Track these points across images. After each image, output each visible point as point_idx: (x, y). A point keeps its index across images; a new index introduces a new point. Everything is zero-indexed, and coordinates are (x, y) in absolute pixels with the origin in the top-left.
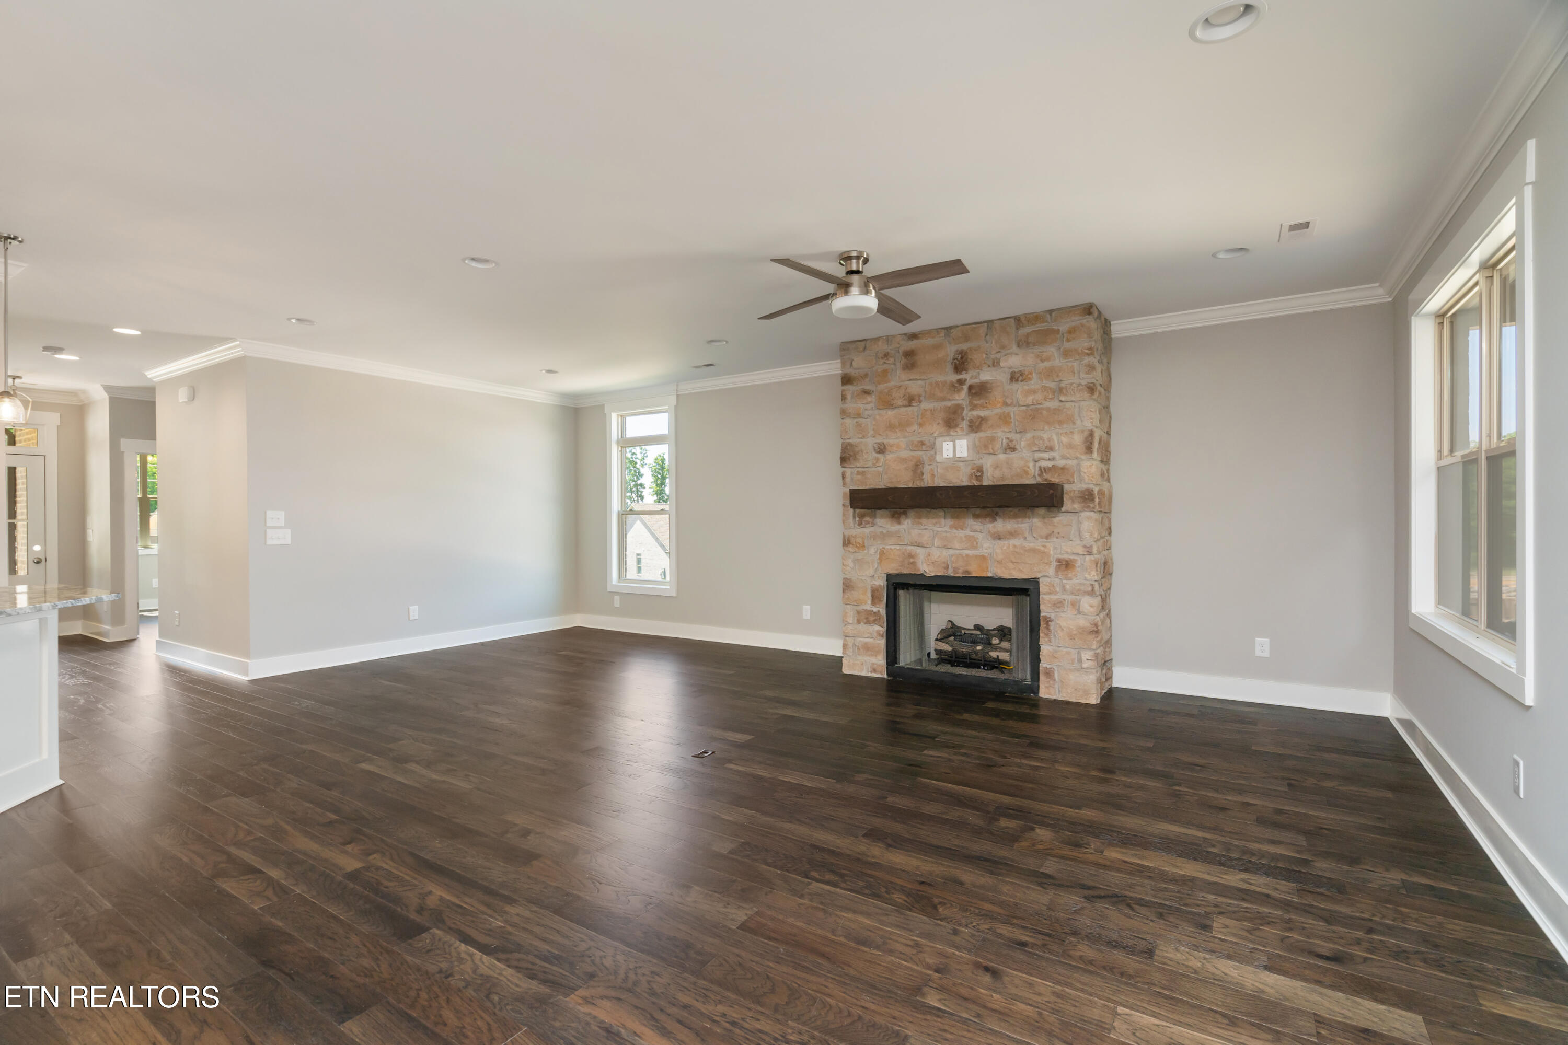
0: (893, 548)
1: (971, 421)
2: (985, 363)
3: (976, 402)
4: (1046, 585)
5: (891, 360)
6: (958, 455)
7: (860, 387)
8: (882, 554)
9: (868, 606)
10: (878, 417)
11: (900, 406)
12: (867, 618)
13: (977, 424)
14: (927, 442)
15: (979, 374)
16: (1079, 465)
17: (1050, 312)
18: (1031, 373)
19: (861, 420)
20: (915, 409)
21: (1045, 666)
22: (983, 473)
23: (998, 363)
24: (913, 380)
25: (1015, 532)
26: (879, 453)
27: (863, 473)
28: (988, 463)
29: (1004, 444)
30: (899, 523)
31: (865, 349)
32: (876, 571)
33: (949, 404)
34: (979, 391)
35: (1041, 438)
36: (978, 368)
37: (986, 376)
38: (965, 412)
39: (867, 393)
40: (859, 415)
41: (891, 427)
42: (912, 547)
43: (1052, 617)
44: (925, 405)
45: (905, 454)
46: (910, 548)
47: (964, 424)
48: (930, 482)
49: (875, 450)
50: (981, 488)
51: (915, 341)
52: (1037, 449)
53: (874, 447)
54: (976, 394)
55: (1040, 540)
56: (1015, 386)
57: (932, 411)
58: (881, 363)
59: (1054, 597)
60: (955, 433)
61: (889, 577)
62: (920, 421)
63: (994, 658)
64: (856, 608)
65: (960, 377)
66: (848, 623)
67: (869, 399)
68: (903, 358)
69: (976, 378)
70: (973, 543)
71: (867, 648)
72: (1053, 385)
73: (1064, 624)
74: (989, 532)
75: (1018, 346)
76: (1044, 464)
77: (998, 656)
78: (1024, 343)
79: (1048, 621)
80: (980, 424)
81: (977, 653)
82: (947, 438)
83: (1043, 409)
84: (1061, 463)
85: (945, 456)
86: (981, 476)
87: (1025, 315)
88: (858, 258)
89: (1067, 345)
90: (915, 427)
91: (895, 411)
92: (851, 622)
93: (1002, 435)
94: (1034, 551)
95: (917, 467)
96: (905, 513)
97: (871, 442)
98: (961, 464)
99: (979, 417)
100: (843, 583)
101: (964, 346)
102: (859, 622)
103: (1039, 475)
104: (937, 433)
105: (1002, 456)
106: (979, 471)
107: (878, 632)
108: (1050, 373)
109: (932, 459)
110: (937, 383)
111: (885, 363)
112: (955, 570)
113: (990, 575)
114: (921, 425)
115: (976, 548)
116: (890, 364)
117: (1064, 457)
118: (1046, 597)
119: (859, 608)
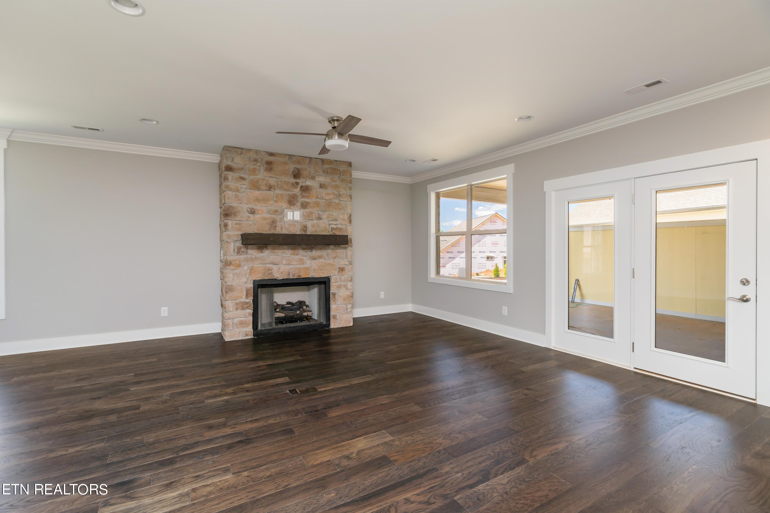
0: (257, 265)
1: (302, 203)
2: (308, 177)
3: (304, 194)
4: (334, 279)
5: (259, 164)
6: (295, 219)
7: (238, 175)
8: (252, 270)
9: (244, 299)
10: (249, 193)
11: (264, 190)
12: (243, 306)
13: (305, 205)
14: (279, 211)
15: (306, 181)
16: (346, 228)
17: (336, 161)
18: (328, 186)
19: (238, 194)
20: (272, 193)
21: (333, 314)
22: (307, 228)
23: (315, 178)
24: (272, 177)
25: (321, 256)
26: (251, 213)
27: (240, 224)
28: (309, 224)
29: (317, 216)
30: (262, 252)
31: (241, 153)
32: (248, 278)
33: (291, 193)
34: (305, 189)
35: (333, 215)
36: (305, 178)
37: (309, 183)
38: (298, 198)
39: (243, 179)
40: (238, 191)
41: (257, 200)
42: (270, 265)
43: (336, 292)
44: (278, 192)
45: (267, 216)
46: (268, 265)
47: (299, 204)
48: (280, 231)
49: (248, 212)
50: (306, 235)
51: (272, 157)
52: (331, 220)
53: (247, 210)
54: (304, 191)
55: (331, 259)
56: (321, 190)
57: (282, 195)
58: (253, 164)
59: (337, 284)
60: (293, 208)
61: (254, 281)
62: (275, 199)
63: (305, 316)
64: (234, 301)
65: (296, 181)
66: (230, 311)
67: (244, 182)
68: (265, 164)
69: (304, 183)
70: (301, 261)
71: (242, 324)
72: (336, 193)
73: (341, 294)
74: (310, 256)
75: (323, 172)
76: (333, 226)
77: (308, 314)
78: (326, 172)
79: (334, 294)
80: (306, 205)
81: (297, 315)
82: (290, 210)
83: (333, 202)
84: (339, 226)
85: (288, 219)
86: (306, 230)
87: (326, 159)
89: (343, 177)
90: (272, 202)
91: (260, 192)
92: (231, 310)
93: (316, 211)
94: (329, 264)
95: (273, 223)
96: (266, 247)
97: (245, 207)
98: (296, 223)
99: (306, 202)
101: (299, 166)
102: (237, 309)
103: (331, 231)
104: (285, 206)
105: (315, 221)
106: (305, 228)
107: (249, 313)
108: (336, 187)
109: (282, 220)
110: (285, 181)
111: (254, 164)
112: (293, 276)
113: (310, 276)
114: (276, 201)
115: (303, 264)
116: (258, 166)
117: (341, 224)
118: (334, 284)
119: (237, 301)
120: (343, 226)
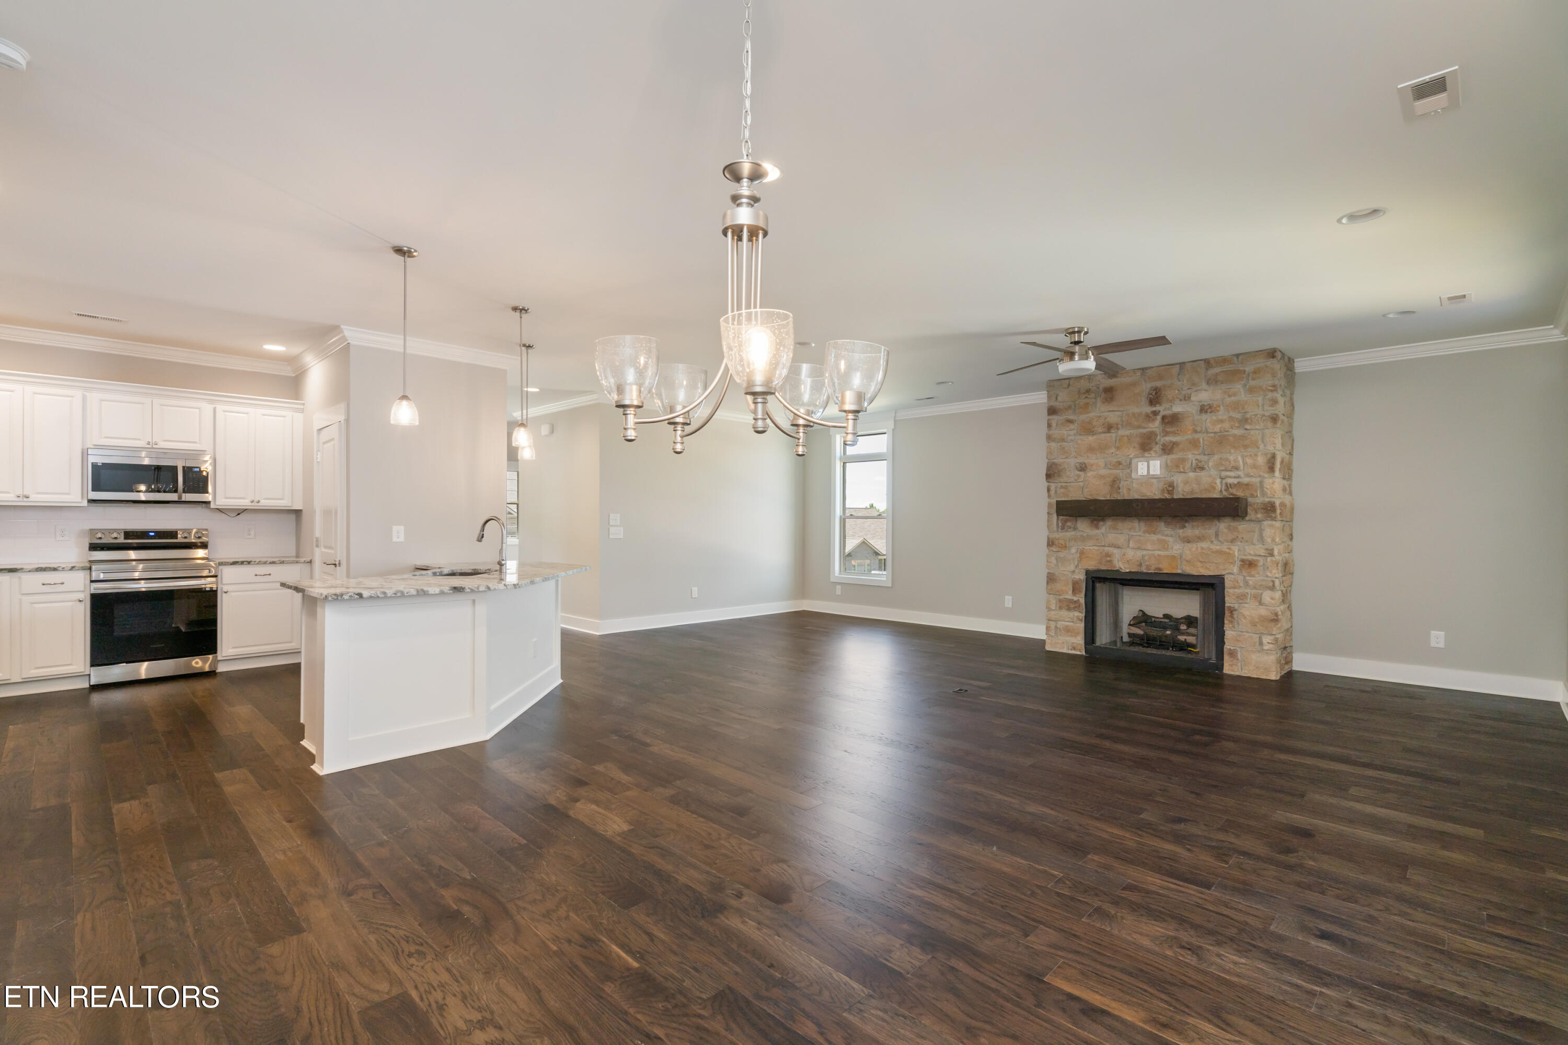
0: (1090, 547)
1: (1164, 445)
2: (1178, 398)
3: (1168, 430)
4: (1230, 581)
5: (1093, 395)
6: (1152, 473)
7: (1065, 417)
8: (1082, 553)
9: (1069, 596)
10: (1079, 441)
11: (1100, 433)
12: (1069, 605)
13: (1169, 448)
14: (1123, 462)
15: (1171, 406)
16: (1261, 482)
17: (1237, 356)
18: (1219, 406)
19: (1064, 444)
20: (1114, 435)
21: (1228, 647)
22: (1174, 488)
23: (1189, 398)
24: (1112, 411)
25: (1203, 536)
26: (1080, 471)
27: (1066, 487)
28: (1178, 479)
29: (1194, 464)
30: (1097, 527)
31: (1069, 386)
32: (1077, 566)
33: (1144, 431)
34: (1172, 420)
35: (1227, 460)
36: (1171, 401)
37: (1178, 408)
38: (1159, 438)
39: (1070, 421)
40: (1063, 440)
41: (1091, 449)
42: (1109, 548)
43: (1236, 608)
44: (1122, 432)
45: (1103, 472)
46: (1106, 548)
47: (1158, 448)
48: (1126, 495)
49: (1077, 468)
50: (1173, 500)
51: (1114, 380)
52: (1224, 469)
53: (1076, 466)
54: (1168, 423)
55: (1226, 544)
56: (1204, 417)
57: (1129, 438)
58: (1084, 397)
59: (1238, 591)
60: (1149, 455)
61: (1088, 572)
62: (1117, 444)
63: (1182, 641)
64: (1058, 597)
65: (1154, 409)
66: (1051, 610)
67: (1072, 426)
68: (1103, 393)
69: (1169, 410)
70: (1164, 545)
71: (1068, 630)
72: (1239, 416)
73: (1246, 613)
74: (1179, 536)
75: (1208, 384)
76: (1230, 481)
77: (1185, 640)
78: (1212, 381)
79: (1232, 611)
80: (1172, 448)
81: (1167, 636)
82: (1142, 459)
83: (1230, 435)
84: (1246, 480)
85: (1140, 473)
86: (1173, 490)
87: (1214, 358)
88: (1079, 332)
89: (1252, 383)
90: (1113, 450)
91: (1095, 437)
92: (1054, 608)
93: (1191, 457)
94: (1220, 552)
95: (1114, 483)
96: (1103, 520)
97: (1073, 462)
98: (1154, 480)
99: (1171, 442)
100: (1047, 577)
101: (1159, 384)
102: (1060, 608)
103: (1225, 490)
104: (1133, 454)
105: (1192, 475)
106: (1171, 487)
107: (1077, 617)
108: (1236, 406)
109: (1129, 475)
110: (1133, 414)
111: (1086, 397)
112: (1148, 567)
113: (1179, 571)
114: (1118, 448)
115: (1166, 549)
116: (1091, 398)
117: (1248, 475)
118: (1231, 591)
119: (1061, 597)
120: (1254, 479)
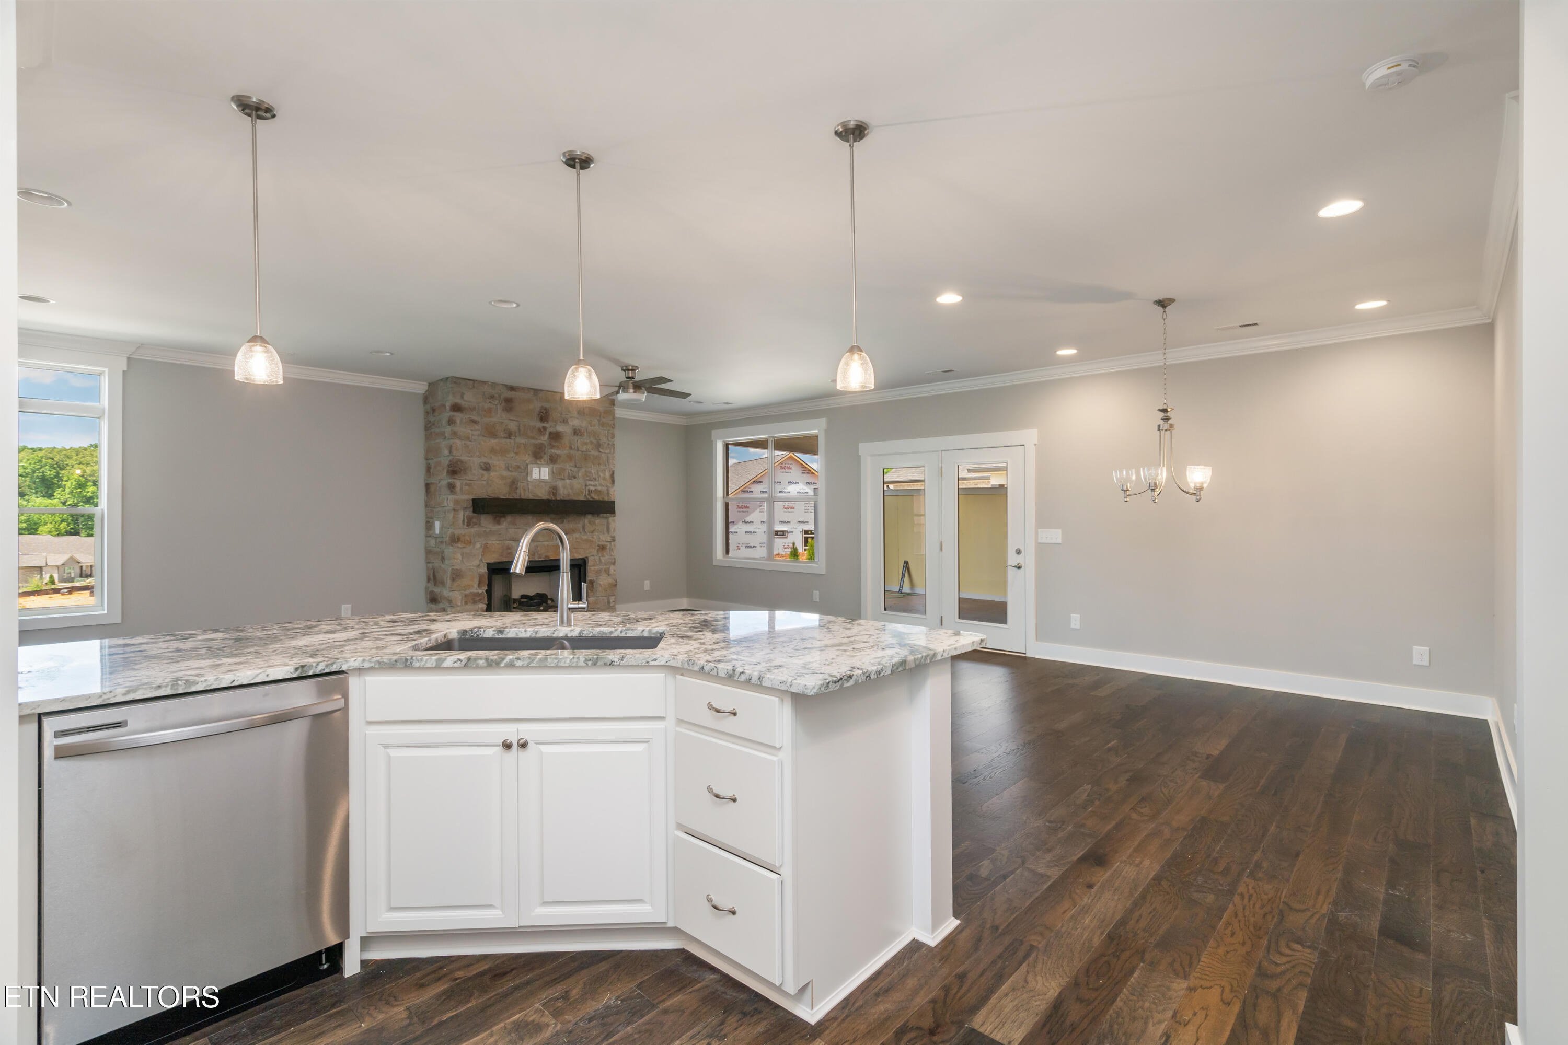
0: (493, 542)
1: (551, 456)
2: (560, 420)
3: (554, 444)
4: (592, 561)
5: (496, 402)
6: (542, 477)
7: (469, 417)
8: (485, 548)
9: (475, 589)
10: (483, 443)
11: (502, 437)
12: (474, 599)
13: (555, 458)
14: (521, 466)
15: (556, 426)
16: (608, 490)
18: (585, 432)
19: (468, 443)
20: (512, 441)
22: (557, 491)
23: (567, 421)
24: (512, 420)
26: (484, 470)
27: (469, 485)
28: (560, 484)
29: (570, 474)
30: (499, 523)
31: (474, 387)
32: (481, 560)
33: (537, 442)
34: (555, 437)
36: (555, 422)
37: (560, 428)
38: (546, 449)
39: (474, 422)
40: (468, 438)
41: (493, 451)
42: (509, 542)
43: (595, 580)
44: (521, 440)
45: (505, 473)
46: (506, 542)
47: (546, 457)
48: (522, 494)
49: (481, 468)
50: (556, 501)
51: (513, 393)
52: (588, 479)
53: (480, 465)
54: (553, 438)
55: (588, 533)
56: (576, 438)
58: (488, 402)
59: (597, 568)
60: (539, 463)
61: (489, 565)
62: (516, 450)
64: (463, 592)
65: (543, 425)
66: (457, 606)
67: (477, 427)
68: (503, 402)
69: (553, 428)
70: (550, 537)
72: (595, 441)
73: (601, 583)
75: (578, 413)
76: (592, 488)
78: (582, 413)
79: (592, 582)
80: (557, 459)
82: (535, 465)
83: (590, 455)
84: (599, 488)
85: (534, 477)
86: (556, 493)
90: (512, 455)
91: (496, 440)
92: (460, 604)
93: (569, 467)
94: (587, 540)
95: (513, 484)
96: (504, 517)
97: (478, 461)
98: (543, 484)
99: (556, 454)
100: (454, 574)
101: (547, 405)
102: (466, 603)
103: (588, 495)
105: (568, 481)
106: (554, 490)
107: (482, 608)
108: (595, 434)
109: (525, 479)
110: (529, 426)
111: (490, 402)
112: (539, 556)
114: (517, 454)
116: (494, 404)
117: (601, 485)
118: (592, 568)
119: (467, 592)
120: (603, 488)
